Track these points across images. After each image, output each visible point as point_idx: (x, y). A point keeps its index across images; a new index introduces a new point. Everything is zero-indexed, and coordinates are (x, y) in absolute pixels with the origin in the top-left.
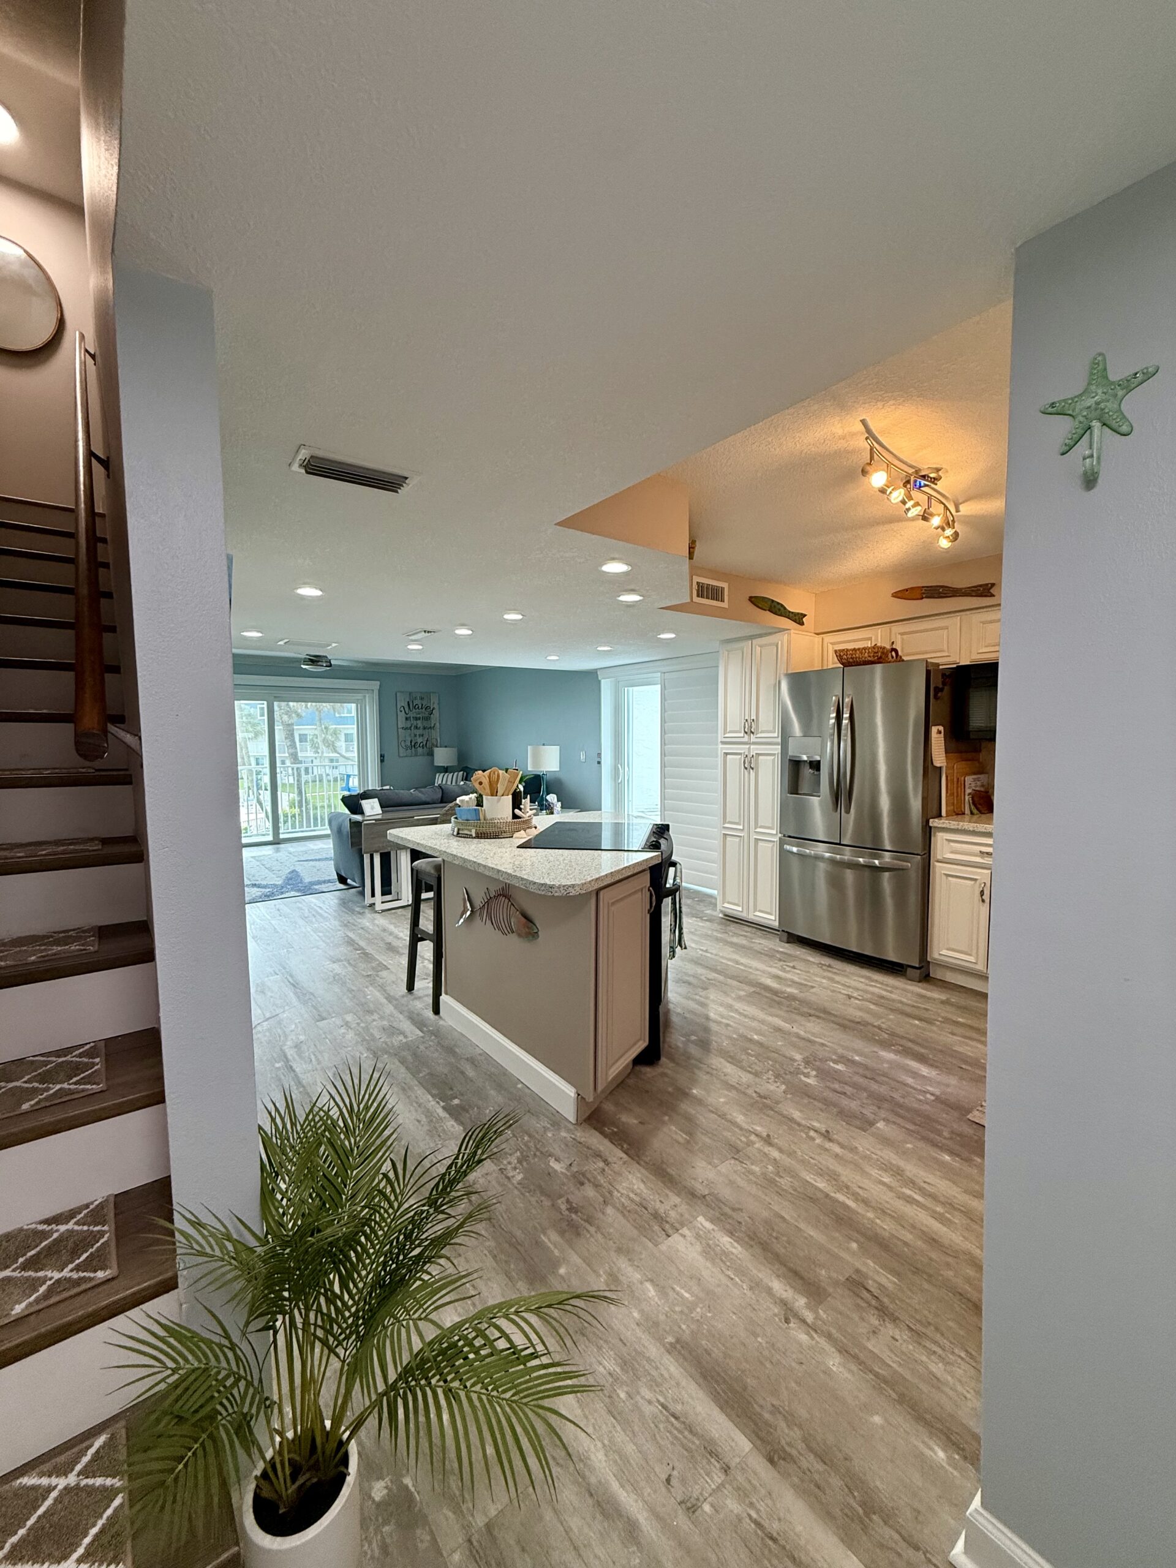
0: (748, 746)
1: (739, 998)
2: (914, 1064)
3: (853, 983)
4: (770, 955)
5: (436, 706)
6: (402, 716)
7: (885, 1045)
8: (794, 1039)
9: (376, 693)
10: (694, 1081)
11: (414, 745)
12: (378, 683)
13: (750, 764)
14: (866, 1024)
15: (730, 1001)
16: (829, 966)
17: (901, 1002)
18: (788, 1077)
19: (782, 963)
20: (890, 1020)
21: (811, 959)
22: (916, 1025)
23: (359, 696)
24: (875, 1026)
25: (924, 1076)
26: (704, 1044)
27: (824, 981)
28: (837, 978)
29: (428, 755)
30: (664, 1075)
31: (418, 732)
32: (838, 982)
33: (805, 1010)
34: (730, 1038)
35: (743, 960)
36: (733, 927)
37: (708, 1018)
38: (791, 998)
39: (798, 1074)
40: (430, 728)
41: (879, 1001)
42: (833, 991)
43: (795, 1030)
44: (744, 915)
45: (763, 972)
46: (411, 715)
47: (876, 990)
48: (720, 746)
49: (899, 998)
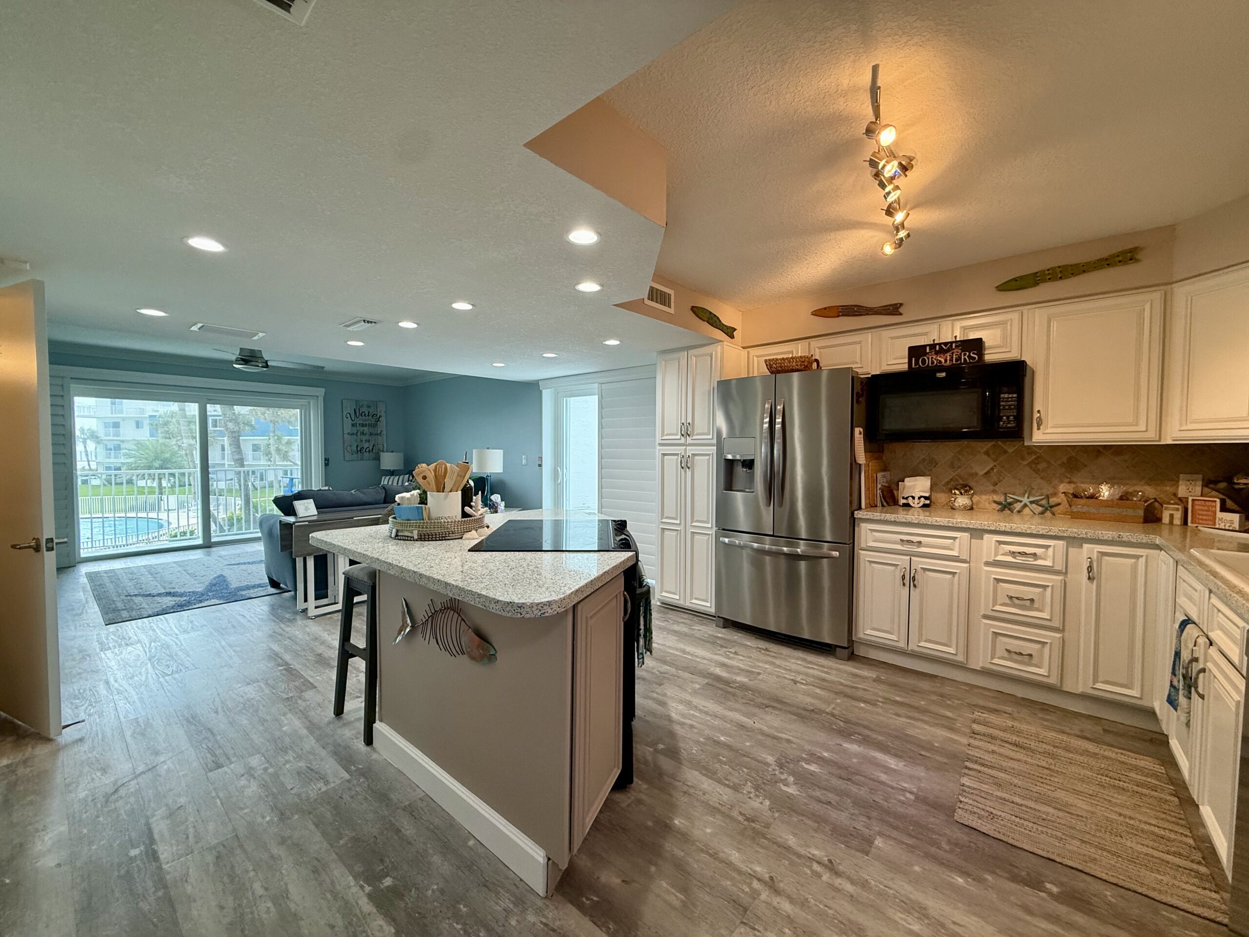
0: (684, 447)
1: (695, 692)
2: (879, 756)
3: (794, 667)
4: (713, 642)
5: (383, 414)
6: (348, 422)
7: (846, 734)
8: (760, 737)
9: (321, 399)
10: (672, 807)
11: (360, 450)
12: (323, 390)
13: (686, 464)
14: (821, 712)
15: (688, 697)
16: (766, 650)
17: (842, 684)
18: (768, 788)
19: (724, 649)
20: (837, 705)
21: (749, 643)
22: (862, 708)
23: (304, 402)
24: (828, 713)
25: (895, 771)
26: (673, 753)
27: (767, 666)
28: (778, 662)
29: (374, 459)
30: (639, 802)
31: (364, 438)
32: (779, 667)
33: (760, 700)
34: (698, 743)
35: (688, 649)
36: (672, 615)
37: (670, 719)
38: (743, 687)
39: (776, 782)
40: (377, 434)
41: (822, 683)
42: (778, 677)
43: (757, 725)
44: (681, 603)
45: (710, 660)
46: (358, 421)
47: (816, 673)
48: (658, 448)
49: (837, 679)
